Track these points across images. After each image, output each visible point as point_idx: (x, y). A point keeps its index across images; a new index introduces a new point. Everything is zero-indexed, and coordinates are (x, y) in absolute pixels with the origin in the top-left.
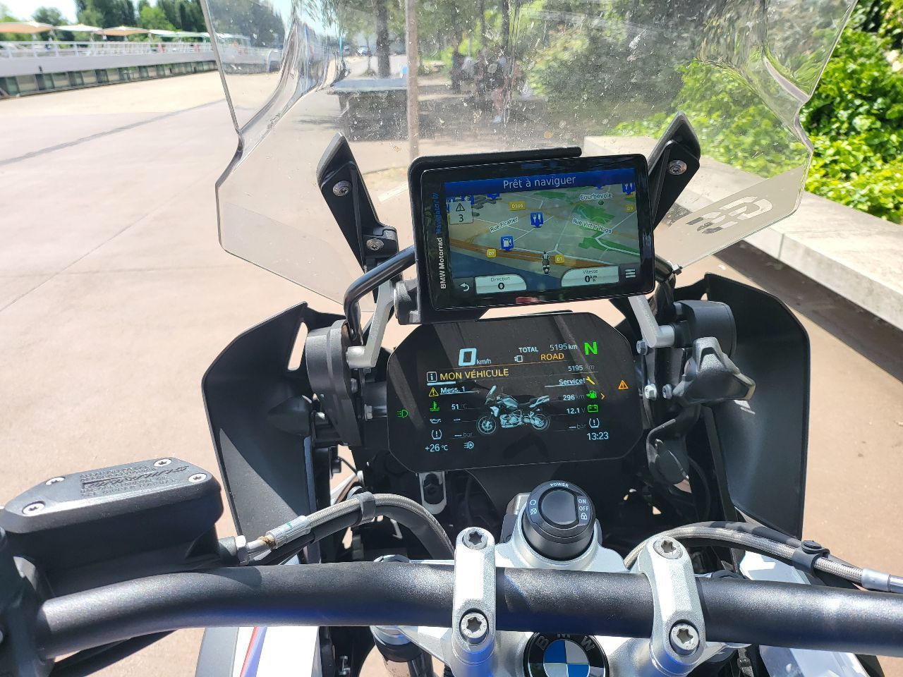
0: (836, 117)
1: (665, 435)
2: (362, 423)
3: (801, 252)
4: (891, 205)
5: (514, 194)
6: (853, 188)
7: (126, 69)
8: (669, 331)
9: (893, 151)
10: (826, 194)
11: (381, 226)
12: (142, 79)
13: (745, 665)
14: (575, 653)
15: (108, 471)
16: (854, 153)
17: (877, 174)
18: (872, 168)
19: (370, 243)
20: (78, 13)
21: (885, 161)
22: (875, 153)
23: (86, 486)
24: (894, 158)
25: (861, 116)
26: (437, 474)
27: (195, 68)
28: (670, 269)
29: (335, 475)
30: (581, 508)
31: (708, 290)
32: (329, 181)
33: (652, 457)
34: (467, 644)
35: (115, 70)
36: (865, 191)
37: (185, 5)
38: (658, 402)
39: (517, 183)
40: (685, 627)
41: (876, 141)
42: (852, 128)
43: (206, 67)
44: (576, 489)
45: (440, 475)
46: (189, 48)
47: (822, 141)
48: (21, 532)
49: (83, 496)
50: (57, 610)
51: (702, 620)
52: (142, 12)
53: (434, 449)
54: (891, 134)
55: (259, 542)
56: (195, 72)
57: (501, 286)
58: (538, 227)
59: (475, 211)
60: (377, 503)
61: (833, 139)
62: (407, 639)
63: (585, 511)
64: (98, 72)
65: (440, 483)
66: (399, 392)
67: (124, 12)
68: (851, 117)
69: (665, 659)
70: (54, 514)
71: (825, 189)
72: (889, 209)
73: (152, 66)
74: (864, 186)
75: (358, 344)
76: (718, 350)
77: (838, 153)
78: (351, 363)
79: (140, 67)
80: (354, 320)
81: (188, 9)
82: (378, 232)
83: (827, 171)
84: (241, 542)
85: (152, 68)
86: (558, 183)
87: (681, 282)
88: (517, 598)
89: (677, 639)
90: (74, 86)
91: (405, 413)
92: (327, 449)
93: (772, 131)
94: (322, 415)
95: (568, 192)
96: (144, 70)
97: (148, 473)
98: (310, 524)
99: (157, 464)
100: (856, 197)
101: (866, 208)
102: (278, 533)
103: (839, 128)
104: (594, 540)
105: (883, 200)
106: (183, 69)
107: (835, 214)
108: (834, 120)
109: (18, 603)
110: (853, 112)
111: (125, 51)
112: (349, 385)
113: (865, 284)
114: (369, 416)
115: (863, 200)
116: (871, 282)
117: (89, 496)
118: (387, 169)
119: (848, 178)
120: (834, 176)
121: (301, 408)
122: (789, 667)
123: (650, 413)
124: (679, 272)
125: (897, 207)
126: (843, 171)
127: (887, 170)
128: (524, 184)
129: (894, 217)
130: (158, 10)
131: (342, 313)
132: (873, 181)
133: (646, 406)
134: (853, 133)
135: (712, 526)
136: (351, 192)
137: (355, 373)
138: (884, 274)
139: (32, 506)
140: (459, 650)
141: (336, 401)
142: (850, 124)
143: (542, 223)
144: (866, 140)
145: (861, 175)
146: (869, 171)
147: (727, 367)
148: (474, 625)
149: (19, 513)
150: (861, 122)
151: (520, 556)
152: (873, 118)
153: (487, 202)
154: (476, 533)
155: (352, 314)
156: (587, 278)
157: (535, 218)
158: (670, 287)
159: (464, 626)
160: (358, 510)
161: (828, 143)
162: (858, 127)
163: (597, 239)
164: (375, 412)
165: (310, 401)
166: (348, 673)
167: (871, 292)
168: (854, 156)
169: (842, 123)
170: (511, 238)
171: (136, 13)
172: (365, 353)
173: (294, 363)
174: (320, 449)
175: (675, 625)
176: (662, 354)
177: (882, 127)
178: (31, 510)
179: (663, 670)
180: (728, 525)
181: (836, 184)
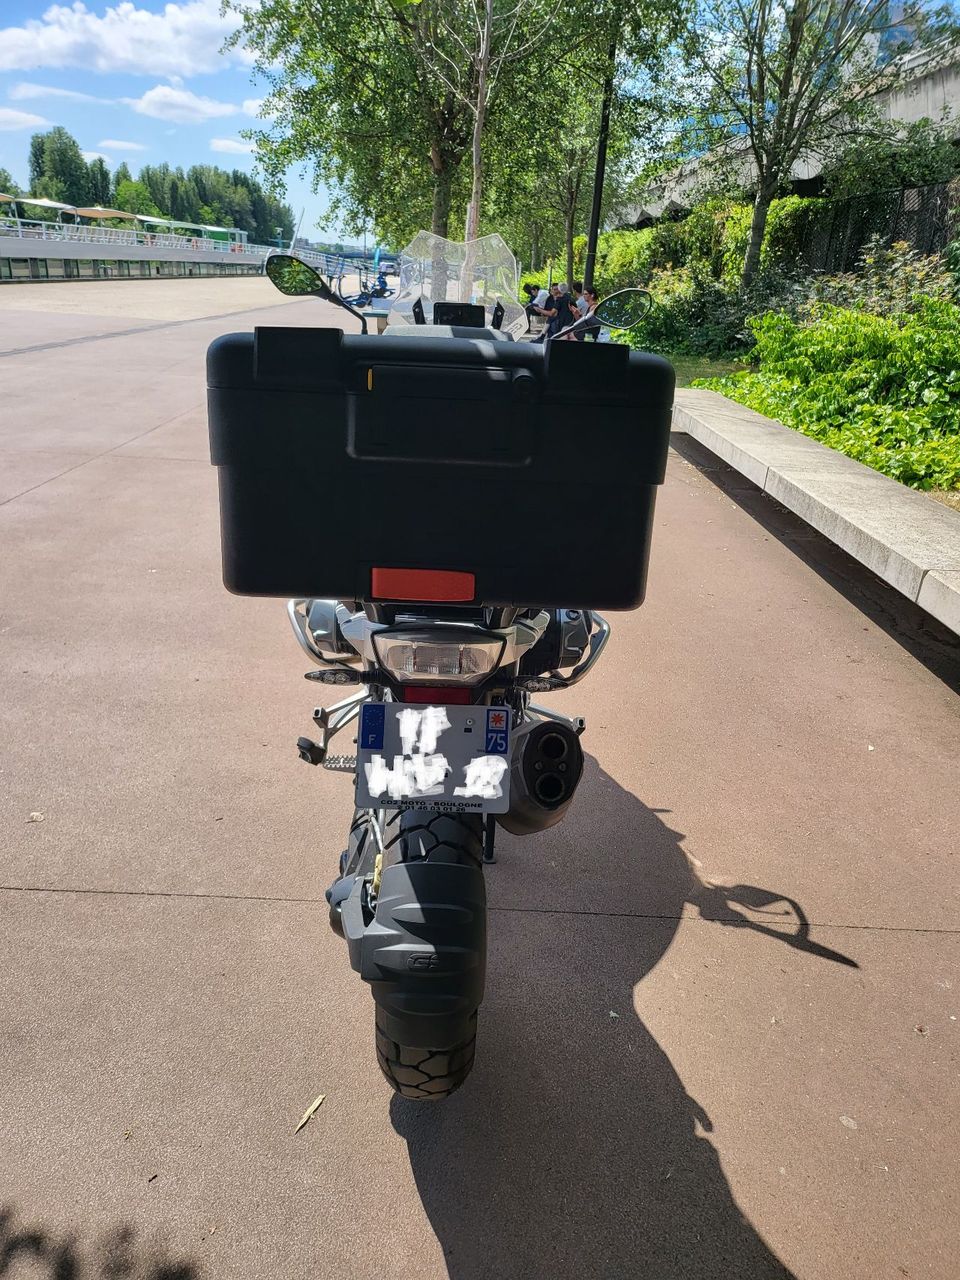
0: (907, 387)
4: (924, 473)
7: (103, 261)
9: (955, 426)
12: (121, 277)
16: (912, 424)
18: (926, 439)
20: (33, 180)
21: (944, 435)
22: (935, 426)
25: (930, 388)
27: (190, 270)
35: (88, 262)
37: (179, 184)
41: (940, 414)
42: (919, 399)
43: (204, 271)
46: (184, 242)
47: (885, 410)
52: (120, 188)
56: (191, 275)
61: (897, 409)
64: (67, 262)
67: (95, 186)
68: (920, 389)
72: (921, 477)
73: (137, 262)
77: (896, 422)
79: (120, 262)
81: (181, 190)
83: (880, 439)
85: (135, 265)
90: (36, 278)
96: (125, 265)
103: (907, 399)
105: (916, 467)
106: (175, 271)
108: (903, 390)
110: (923, 384)
111: (104, 239)
115: (897, 465)
120: (883, 444)
125: (930, 476)
126: (896, 440)
129: (925, 484)
130: (142, 188)
132: (916, 450)
134: (920, 405)
142: (919, 395)
144: (929, 412)
150: (930, 394)
152: (942, 391)
161: (891, 412)
162: (925, 400)
168: (912, 427)
169: (912, 393)
171: (112, 187)
177: (950, 401)
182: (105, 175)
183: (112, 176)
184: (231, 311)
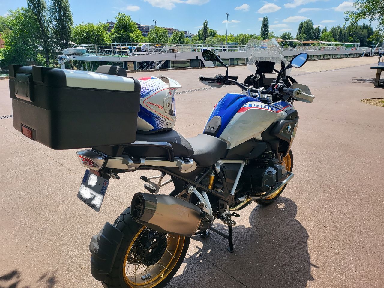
27: (334, 57)
37: (343, 31)
52: (323, 34)
67: (316, 34)
81: (343, 33)
106: (329, 57)
130: (330, 33)
171: (320, 34)
182: (319, 31)
183: (321, 31)
184: (338, 68)
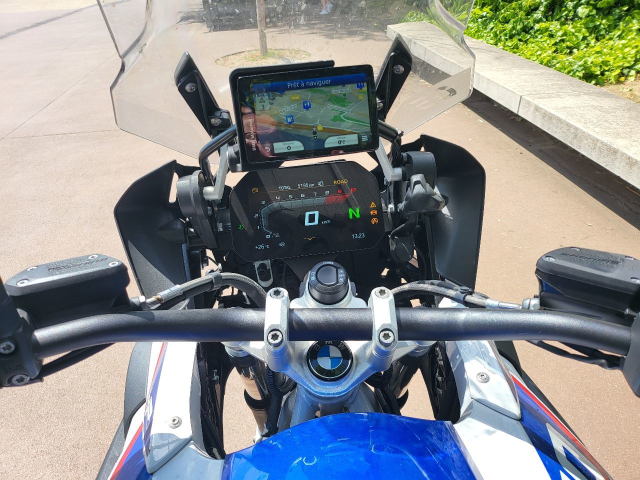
0: (566, 7)
1: (400, 234)
2: (217, 234)
3: (532, 108)
4: (598, 73)
5: (294, 91)
6: (574, 60)
8: (399, 171)
9: (603, 32)
10: (554, 65)
11: (220, 110)
13: (440, 360)
14: (335, 352)
15: (62, 262)
16: (576, 34)
17: (591, 50)
18: (588, 44)
19: (213, 120)
21: (597, 39)
22: (591, 34)
23: (50, 270)
24: (604, 38)
25: (582, 6)
26: (266, 262)
28: (396, 132)
29: (205, 267)
30: (340, 276)
31: (424, 144)
32: (183, 83)
33: (393, 247)
34: (272, 347)
36: (581, 63)
38: (395, 214)
39: (296, 84)
40: (387, 332)
41: (591, 25)
42: (576, 15)
44: (337, 265)
45: (268, 262)
47: (554, 26)
48: (17, 295)
49: (50, 275)
50: (42, 334)
51: (397, 328)
53: (261, 248)
54: (602, 19)
55: (153, 299)
57: (289, 148)
58: (307, 109)
59: (271, 101)
60: (223, 278)
61: (563, 24)
62: (247, 353)
63: (342, 277)
65: (268, 268)
66: (238, 215)
68: (576, 7)
69: (377, 349)
70: (34, 285)
71: (555, 61)
72: (597, 75)
74: (581, 58)
75: (211, 185)
76: (424, 182)
77: (565, 34)
78: (207, 197)
80: (206, 170)
82: (218, 114)
83: (557, 48)
84: (142, 299)
86: (320, 83)
87: (405, 141)
88: (301, 324)
89: (383, 338)
91: (242, 227)
92: (198, 252)
93: (525, 19)
94: (192, 230)
95: (325, 89)
97: (86, 262)
98: (182, 289)
99: (90, 258)
100: (575, 67)
101: (581, 75)
102: (163, 294)
103: (567, 15)
104: (348, 293)
105: (593, 69)
107: (558, 81)
108: (564, 9)
109: (21, 330)
110: (577, 3)
112: (206, 211)
113: (572, 131)
114: (221, 229)
115: (580, 69)
116: (576, 129)
117: (53, 275)
118: (244, 52)
119: (571, 53)
120: (561, 52)
121: (179, 226)
122: (458, 356)
123: (392, 221)
124: (402, 134)
125: (602, 74)
126: (568, 47)
127: (598, 47)
128: (300, 85)
129: (600, 81)
131: (198, 165)
132: (587, 55)
133: (389, 216)
134: (576, 19)
135: (418, 283)
136: (197, 90)
137: (211, 203)
138: (585, 123)
139: (22, 282)
140: (269, 351)
141: (198, 220)
142: (575, 12)
143: (310, 107)
144: (584, 24)
145: (580, 50)
146: (586, 47)
147: (428, 191)
148: (275, 337)
149: (14, 285)
150: (582, 11)
151: (307, 304)
152: (591, 8)
153: (277, 96)
154: (278, 290)
155: (205, 166)
156: (340, 142)
157: (305, 105)
158: (397, 144)
159: (270, 338)
160: (212, 282)
161: (559, 26)
162: (580, 15)
163: (341, 116)
164: (224, 227)
165: (184, 222)
166: (217, 379)
167: (576, 136)
168: (576, 36)
169: (570, 11)
170: (292, 116)
172: (214, 191)
173: (172, 199)
174: (194, 251)
175: (382, 331)
176: (397, 184)
177: (597, 14)
178: (21, 283)
179: (378, 356)
180: (427, 282)
181: (562, 57)
